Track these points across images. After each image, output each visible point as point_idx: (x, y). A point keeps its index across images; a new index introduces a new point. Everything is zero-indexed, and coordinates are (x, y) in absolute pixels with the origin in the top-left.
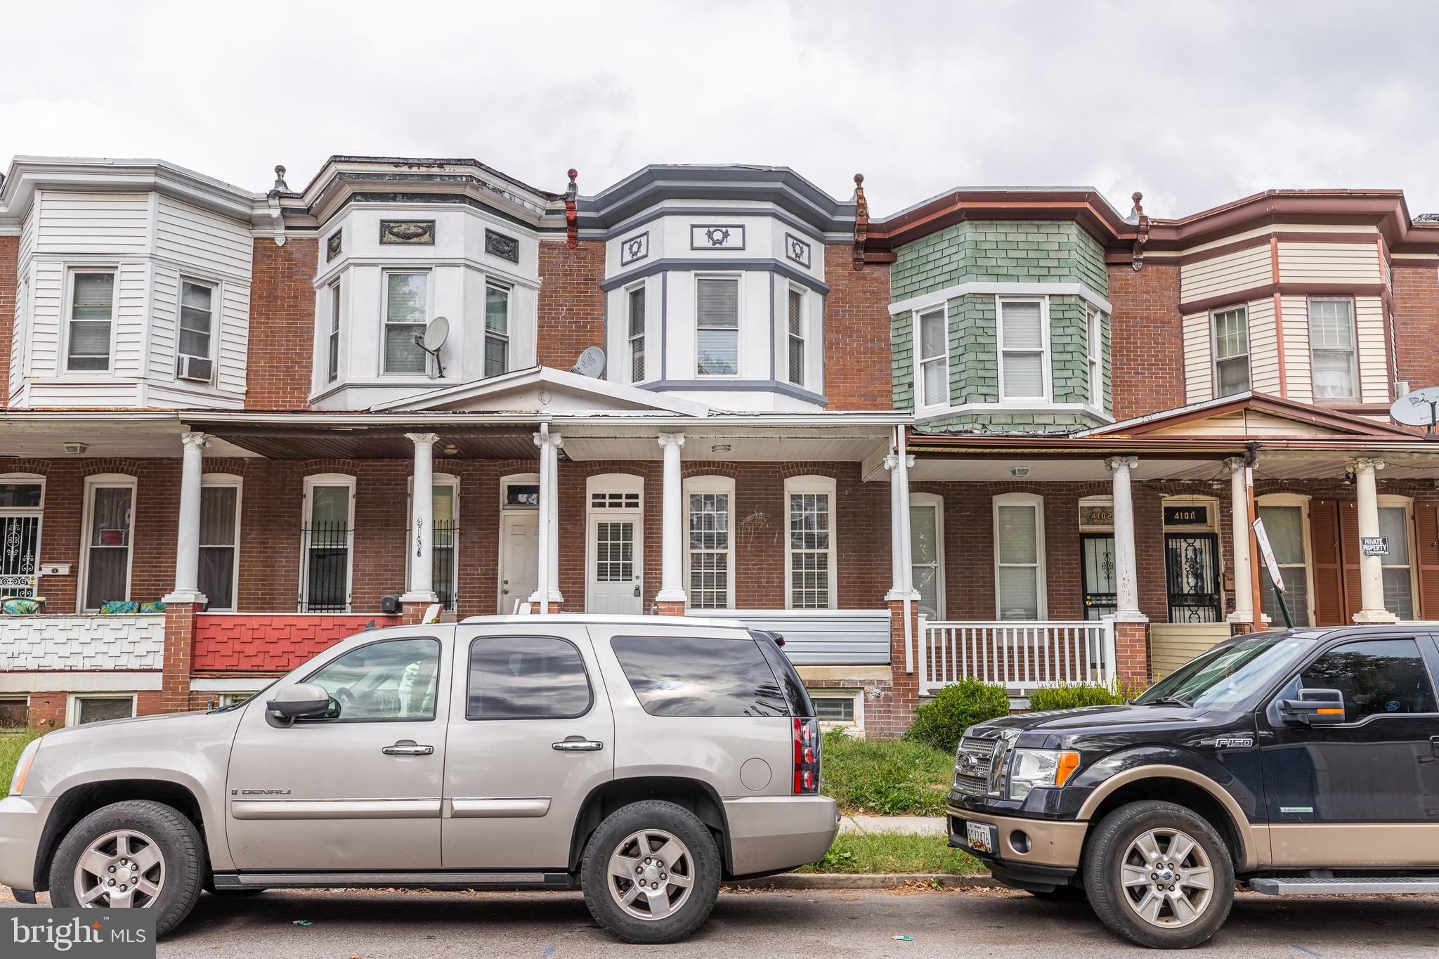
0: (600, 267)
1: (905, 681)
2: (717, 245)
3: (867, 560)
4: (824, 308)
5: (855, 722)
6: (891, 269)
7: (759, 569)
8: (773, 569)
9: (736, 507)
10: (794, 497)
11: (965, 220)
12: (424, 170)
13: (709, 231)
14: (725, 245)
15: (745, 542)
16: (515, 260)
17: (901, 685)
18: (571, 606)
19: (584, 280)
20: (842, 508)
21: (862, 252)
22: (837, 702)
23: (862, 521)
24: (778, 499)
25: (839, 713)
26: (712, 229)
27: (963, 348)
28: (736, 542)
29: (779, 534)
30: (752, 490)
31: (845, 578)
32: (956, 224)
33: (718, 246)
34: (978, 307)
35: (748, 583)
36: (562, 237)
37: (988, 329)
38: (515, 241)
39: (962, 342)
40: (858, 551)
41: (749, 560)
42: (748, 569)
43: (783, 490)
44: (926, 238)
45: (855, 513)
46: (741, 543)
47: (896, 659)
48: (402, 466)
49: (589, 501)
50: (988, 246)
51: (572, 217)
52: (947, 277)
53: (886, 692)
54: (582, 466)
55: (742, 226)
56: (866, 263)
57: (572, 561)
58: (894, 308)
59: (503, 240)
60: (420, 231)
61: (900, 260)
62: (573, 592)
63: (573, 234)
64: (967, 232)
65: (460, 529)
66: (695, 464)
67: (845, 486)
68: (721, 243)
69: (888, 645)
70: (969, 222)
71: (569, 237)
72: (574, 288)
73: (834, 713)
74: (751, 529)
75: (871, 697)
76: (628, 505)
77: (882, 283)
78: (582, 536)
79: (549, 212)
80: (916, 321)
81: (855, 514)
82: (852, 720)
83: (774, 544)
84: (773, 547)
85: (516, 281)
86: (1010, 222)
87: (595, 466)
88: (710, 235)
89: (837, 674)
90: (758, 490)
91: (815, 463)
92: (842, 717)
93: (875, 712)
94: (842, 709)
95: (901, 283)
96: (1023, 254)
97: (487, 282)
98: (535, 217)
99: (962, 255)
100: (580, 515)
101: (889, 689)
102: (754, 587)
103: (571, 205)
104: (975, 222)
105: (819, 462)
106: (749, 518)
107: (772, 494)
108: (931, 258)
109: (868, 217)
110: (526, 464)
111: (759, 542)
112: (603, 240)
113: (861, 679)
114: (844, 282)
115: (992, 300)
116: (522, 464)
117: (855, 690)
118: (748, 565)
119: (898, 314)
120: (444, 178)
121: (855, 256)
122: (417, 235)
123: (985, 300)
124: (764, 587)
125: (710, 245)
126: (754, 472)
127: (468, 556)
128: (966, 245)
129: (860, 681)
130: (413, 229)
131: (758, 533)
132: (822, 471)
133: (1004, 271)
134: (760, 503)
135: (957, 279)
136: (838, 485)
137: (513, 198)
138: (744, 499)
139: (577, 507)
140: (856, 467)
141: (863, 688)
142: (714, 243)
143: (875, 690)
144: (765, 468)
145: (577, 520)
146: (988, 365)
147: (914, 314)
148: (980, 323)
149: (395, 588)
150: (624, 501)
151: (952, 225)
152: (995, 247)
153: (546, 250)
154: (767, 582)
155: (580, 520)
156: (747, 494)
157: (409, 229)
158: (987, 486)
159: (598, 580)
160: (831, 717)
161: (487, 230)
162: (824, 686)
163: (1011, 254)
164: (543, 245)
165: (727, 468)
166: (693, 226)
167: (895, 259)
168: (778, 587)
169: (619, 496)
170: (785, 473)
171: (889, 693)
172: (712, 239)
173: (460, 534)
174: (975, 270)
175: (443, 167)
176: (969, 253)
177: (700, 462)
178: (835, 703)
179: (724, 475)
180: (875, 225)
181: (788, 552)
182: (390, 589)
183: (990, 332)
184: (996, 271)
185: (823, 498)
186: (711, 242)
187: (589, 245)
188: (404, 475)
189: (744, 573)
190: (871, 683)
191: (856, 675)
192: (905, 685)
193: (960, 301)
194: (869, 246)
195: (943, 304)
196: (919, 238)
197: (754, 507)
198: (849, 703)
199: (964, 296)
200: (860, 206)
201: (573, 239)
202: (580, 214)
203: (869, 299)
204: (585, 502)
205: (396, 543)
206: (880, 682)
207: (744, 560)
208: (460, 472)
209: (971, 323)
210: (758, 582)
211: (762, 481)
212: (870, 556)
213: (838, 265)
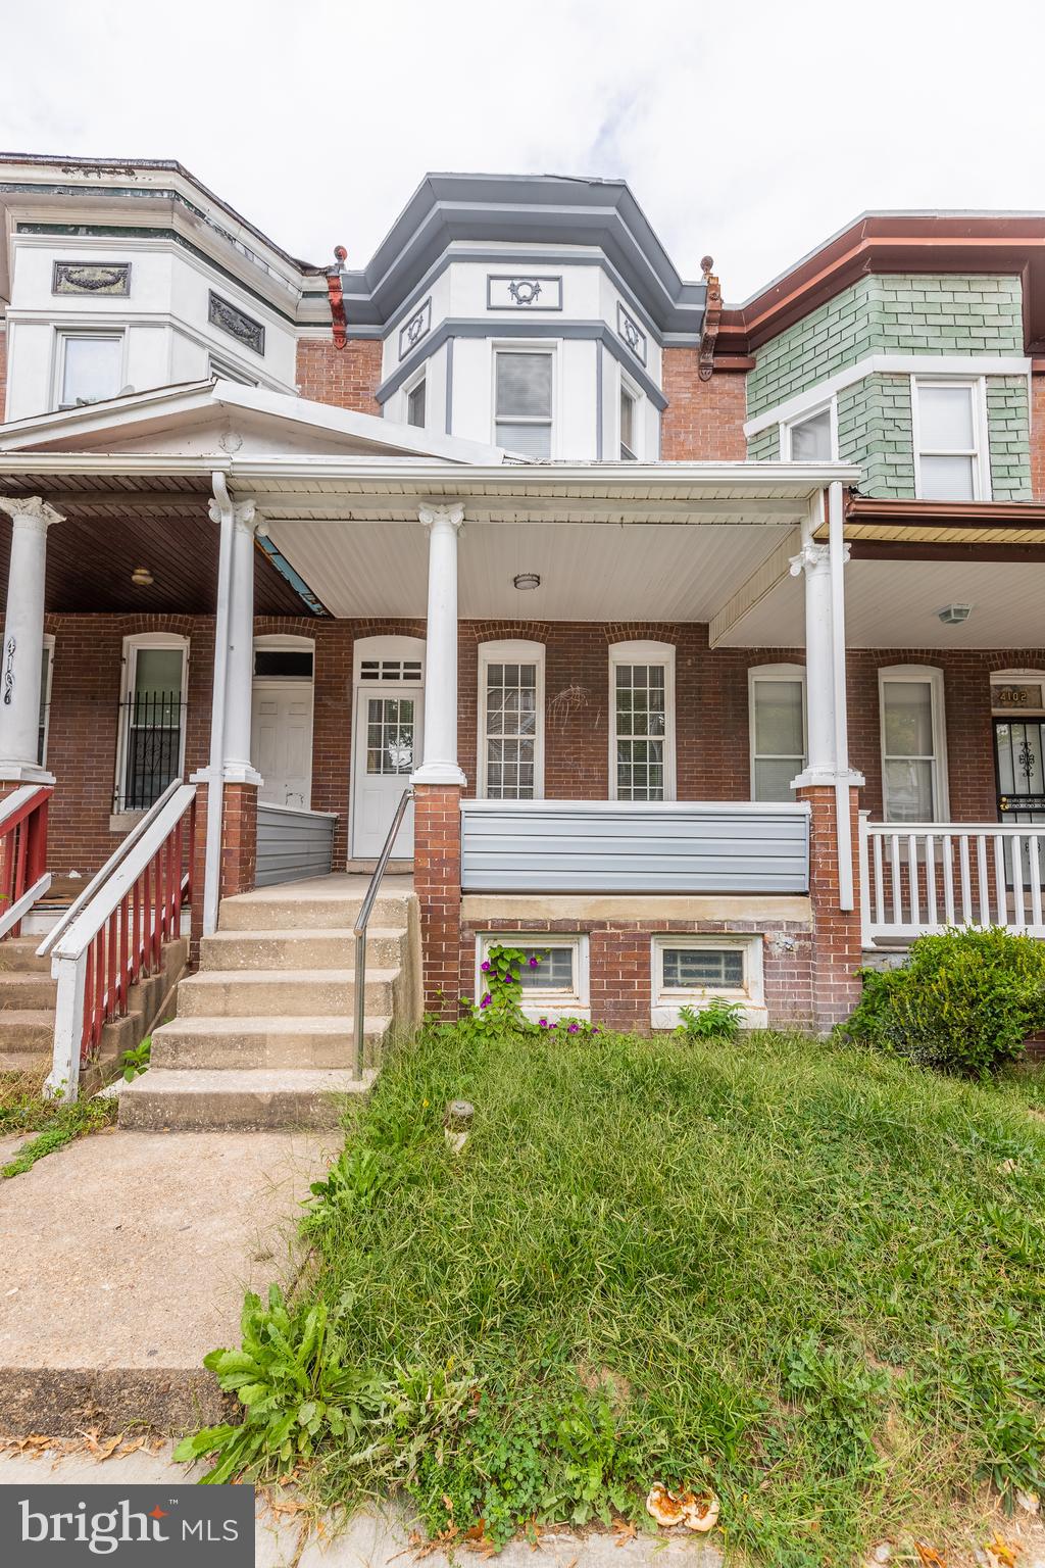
0: (375, 373)
1: (837, 923)
2: (523, 304)
3: (717, 749)
4: (661, 429)
5: (746, 990)
6: (748, 379)
7: (575, 759)
8: (594, 760)
9: (547, 680)
10: (623, 670)
11: (867, 273)
12: (106, 180)
13: (513, 285)
14: (534, 303)
15: (558, 725)
16: (260, 350)
17: (830, 930)
18: (332, 804)
19: (354, 389)
20: (684, 682)
21: (711, 355)
22: (716, 955)
23: (708, 699)
24: (601, 670)
25: (717, 974)
26: (516, 283)
27: (863, 451)
28: (546, 725)
29: (602, 714)
30: (568, 658)
31: (686, 772)
32: (850, 285)
33: (525, 304)
34: (887, 391)
35: (560, 776)
36: (326, 334)
37: (901, 422)
38: (260, 327)
39: (862, 443)
40: (704, 738)
41: (562, 748)
42: (562, 760)
43: (608, 658)
44: (800, 323)
45: (700, 688)
46: (552, 725)
47: (820, 885)
48: (115, 622)
49: (357, 670)
50: (899, 308)
51: (336, 301)
52: (837, 361)
53: (802, 943)
54: (348, 626)
55: (558, 279)
56: (717, 371)
57: (334, 746)
58: (750, 428)
59: (240, 317)
60: (110, 278)
61: (760, 365)
62: (334, 787)
63: (341, 329)
64: (871, 290)
65: (188, 704)
66: (494, 625)
67: (688, 654)
68: (529, 301)
69: (806, 861)
70: (874, 276)
71: (335, 332)
72: (341, 399)
73: (709, 974)
74: (566, 708)
75: (777, 950)
76: (407, 676)
77: (735, 397)
78: (347, 715)
79: (306, 295)
80: (785, 436)
81: (699, 691)
82: (741, 987)
83: (595, 728)
84: (592, 731)
85: (260, 378)
86: (930, 277)
87: (365, 624)
88: (513, 290)
89: (719, 910)
90: (575, 657)
91: (648, 625)
92: (722, 980)
93: (783, 976)
94: (722, 967)
95: (761, 394)
96: (949, 320)
97: (213, 365)
98: (290, 303)
99: (863, 323)
100: (345, 688)
101: (808, 937)
102: (568, 782)
103: (334, 282)
104: (881, 277)
105: (653, 624)
106: (563, 694)
107: (593, 664)
108: (807, 347)
109: (722, 301)
110: (276, 622)
111: (576, 725)
112: (379, 339)
113: (759, 919)
114: (686, 395)
115: (905, 383)
116: (270, 622)
117: (747, 937)
118: (560, 754)
119: (756, 435)
120: (137, 193)
121: (702, 361)
122: (107, 284)
123: (896, 382)
124: (581, 782)
125: (514, 303)
126: (570, 635)
127: (197, 739)
128: (868, 309)
129: (758, 923)
130: (99, 275)
131: (575, 714)
132: (658, 635)
133: (922, 343)
134: (579, 675)
135: (853, 361)
136: (678, 653)
137: (250, 254)
138: (557, 669)
139: (340, 677)
140: (702, 630)
141: (763, 935)
142: (520, 301)
143: (781, 940)
144: (584, 630)
145: (342, 694)
146: (902, 471)
147: (782, 427)
148: (889, 414)
149: (101, 780)
150: (402, 671)
151: (846, 288)
152: (909, 310)
153: (306, 351)
154: (585, 777)
155: (345, 694)
156: (560, 663)
157: (94, 275)
158: (870, 655)
159: (368, 772)
160: (704, 980)
161: (213, 294)
162: (696, 931)
163: (932, 320)
164: (302, 344)
165: (535, 630)
166: (491, 277)
167: (754, 362)
168: (599, 782)
169: (396, 665)
170: (610, 638)
171: (808, 944)
172: (517, 295)
173: (189, 711)
174: (882, 341)
175: (133, 173)
176: (873, 317)
177: (500, 622)
178: (711, 957)
179: (531, 639)
180: (731, 312)
181: (613, 738)
182: (95, 780)
183: (904, 425)
184: (911, 342)
185: (658, 672)
186: (515, 299)
187: (361, 345)
188: (117, 634)
189: (556, 765)
190: (777, 926)
191: (751, 912)
192: (837, 930)
193: (860, 387)
194: (722, 345)
195: (829, 401)
196: (789, 327)
197: (569, 681)
198: (736, 959)
199: (864, 379)
200: (712, 290)
201: (340, 335)
202: (346, 297)
203: (718, 417)
204: (351, 672)
205: (105, 721)
206: (792, 924)
207: (556, 748)
208: (190, 630)
209: (877, 412)
210: (574, 777)
211: (580, 647)
212: (719, 743)
213: (679, 374)
